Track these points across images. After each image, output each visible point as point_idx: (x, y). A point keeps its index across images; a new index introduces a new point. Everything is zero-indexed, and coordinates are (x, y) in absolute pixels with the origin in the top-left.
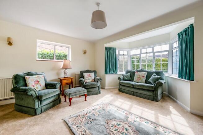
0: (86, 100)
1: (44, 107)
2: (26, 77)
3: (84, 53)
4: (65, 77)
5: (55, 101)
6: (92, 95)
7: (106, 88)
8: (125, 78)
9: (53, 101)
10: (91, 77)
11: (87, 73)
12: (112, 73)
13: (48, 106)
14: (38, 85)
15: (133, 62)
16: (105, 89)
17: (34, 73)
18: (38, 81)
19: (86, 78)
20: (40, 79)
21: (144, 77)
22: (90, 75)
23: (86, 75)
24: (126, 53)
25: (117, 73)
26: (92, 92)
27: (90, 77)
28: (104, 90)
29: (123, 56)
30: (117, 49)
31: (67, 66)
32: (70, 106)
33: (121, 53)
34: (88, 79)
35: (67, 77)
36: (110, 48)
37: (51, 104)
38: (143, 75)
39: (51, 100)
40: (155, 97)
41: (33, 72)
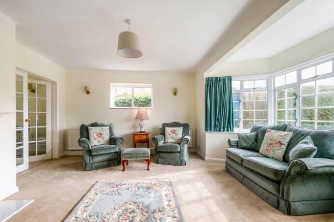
0: (148, 169)
1: (96, 164)
2: (90, 128)
3: (175, 94)
4: (140, 132)
5: (110, 160)
6: (168, 164)
7: (206, 158)
8: (242, 141)
9: (108, 160)
10: (176, 134)
11: (171, 127)
12: (220, 131)
13: (101, 164)
14: (100, 139)
15: (281, 104)
16: (203, 159)
17: (100, 124)
18: (100, 134)
19: (168, 135)
20: (104, 131)
21: (281, 144)
22: (175, 131)
23: (168, 130)
24: (262, 84)
25: (232, 130)
26: (168, 160)
27: (174, 134)
28: (202, 161)
29: (252, 93)
30: (233, 78)
31: (141, 116)
32: (123, 171)
33: (248, 85)
34: (170, 137)
35: (144, 132)
36: (217, 78)
37: (106, 163)
38: (281, 140)
39: (105, 157)
40: (280, 200)
41: (99, 122)
